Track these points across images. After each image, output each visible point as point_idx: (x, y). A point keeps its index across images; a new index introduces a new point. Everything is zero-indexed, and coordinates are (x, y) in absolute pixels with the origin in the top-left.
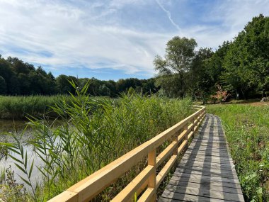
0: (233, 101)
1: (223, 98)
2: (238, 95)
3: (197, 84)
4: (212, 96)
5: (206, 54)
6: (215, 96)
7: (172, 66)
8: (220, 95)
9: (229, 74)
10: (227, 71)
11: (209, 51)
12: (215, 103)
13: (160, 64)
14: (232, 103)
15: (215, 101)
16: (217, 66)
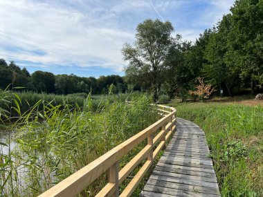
0: (216, 98)
1: (205, 94)
2: (222, 92)
3: (175, 78)
4: (191, 92)
5: (186, 48)
6: (195, 93)
7: (145, 56)
8: (202, 90)
9: (212, 66)
10: (209, 63)
11: (189, 44)
12: (195, 101)
13: (130, 53)
14: (215, 101)
15: (195, 99)
16: (197, 57)
